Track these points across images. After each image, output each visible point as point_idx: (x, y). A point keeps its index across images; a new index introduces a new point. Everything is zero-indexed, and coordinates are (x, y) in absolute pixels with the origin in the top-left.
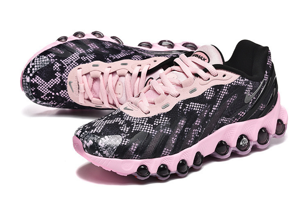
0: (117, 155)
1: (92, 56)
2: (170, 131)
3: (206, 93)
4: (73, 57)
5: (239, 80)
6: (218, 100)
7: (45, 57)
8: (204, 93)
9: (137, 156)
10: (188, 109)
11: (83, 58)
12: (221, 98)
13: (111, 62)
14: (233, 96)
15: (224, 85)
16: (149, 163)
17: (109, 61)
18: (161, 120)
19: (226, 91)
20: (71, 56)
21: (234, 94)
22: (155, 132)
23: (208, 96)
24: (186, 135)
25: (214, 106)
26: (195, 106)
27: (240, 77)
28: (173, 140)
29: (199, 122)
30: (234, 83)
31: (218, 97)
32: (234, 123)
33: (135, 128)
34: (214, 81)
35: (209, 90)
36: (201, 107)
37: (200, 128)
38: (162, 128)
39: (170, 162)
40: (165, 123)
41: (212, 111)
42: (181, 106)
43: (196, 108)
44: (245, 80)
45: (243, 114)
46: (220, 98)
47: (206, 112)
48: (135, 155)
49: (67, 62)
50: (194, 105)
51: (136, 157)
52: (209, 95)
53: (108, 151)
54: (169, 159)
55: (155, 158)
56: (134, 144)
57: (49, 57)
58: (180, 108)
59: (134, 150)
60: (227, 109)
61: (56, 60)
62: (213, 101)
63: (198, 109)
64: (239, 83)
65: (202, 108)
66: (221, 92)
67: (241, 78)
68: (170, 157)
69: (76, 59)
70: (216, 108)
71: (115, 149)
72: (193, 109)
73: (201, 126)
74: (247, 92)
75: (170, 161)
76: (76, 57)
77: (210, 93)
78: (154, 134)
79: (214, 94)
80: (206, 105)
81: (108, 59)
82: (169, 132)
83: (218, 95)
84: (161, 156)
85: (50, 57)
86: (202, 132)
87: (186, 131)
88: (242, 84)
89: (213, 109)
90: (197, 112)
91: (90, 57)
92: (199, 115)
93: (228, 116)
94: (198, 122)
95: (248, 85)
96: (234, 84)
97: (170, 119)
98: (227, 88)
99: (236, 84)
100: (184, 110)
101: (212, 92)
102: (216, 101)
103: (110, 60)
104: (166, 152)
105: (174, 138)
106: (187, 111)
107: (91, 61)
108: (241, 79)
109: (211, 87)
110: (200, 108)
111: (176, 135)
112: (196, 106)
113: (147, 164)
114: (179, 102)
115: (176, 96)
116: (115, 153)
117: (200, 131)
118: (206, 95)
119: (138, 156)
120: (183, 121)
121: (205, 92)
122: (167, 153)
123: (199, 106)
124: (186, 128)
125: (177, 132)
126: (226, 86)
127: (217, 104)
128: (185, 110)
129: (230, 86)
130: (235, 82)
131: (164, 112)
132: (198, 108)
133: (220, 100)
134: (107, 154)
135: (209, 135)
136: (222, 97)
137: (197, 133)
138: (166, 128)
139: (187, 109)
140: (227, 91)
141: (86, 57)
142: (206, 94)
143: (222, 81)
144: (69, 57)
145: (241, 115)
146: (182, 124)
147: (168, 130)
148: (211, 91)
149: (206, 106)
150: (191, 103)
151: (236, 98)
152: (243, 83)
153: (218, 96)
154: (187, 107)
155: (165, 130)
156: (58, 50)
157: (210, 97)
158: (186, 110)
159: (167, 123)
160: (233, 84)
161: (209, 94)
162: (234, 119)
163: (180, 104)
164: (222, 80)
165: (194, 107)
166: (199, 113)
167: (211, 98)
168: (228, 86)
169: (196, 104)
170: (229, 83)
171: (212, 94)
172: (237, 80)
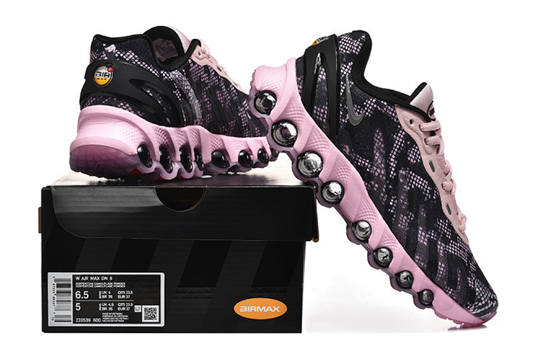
1: (441, 224)
7: (477, 289)
11: (449, 235)
13: (436, 188)
69: (455, 245)
81: (434, 198)
85: (473, 283)
91: (443, 226)
103: (434, 192)
107: (447, 221)
141: (446, 231)
144: (459, 255)
156: (459, 279)
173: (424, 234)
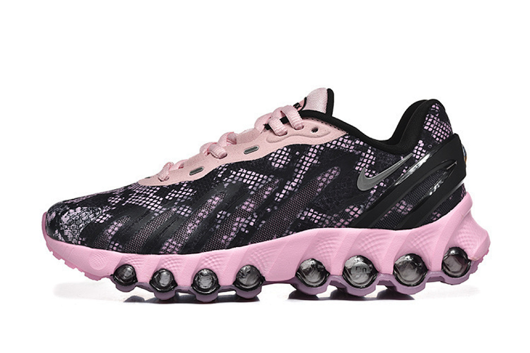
0: (84, 239)
2: (189, 212)
3: (273, 155)
5: (343, 140)
6: (298, 173)
8: (269, 156)
9: (117, 244)
10: (233, 179)
12: (304, 170)
14: (330, 171)
15: (310, 146)
16: (138, 262)
18: (180, 192)
19: (315, 158)
21: (332, 166)
22: (161, 210)
23: (276, 162)
24: (219, 224)
25: (288, 183)
26: (247, 176)
27: (346, 135)
28: (190, 227)
29: (252, 205)
30: (331, 144)
31: (297, 168)
32: (340, 227)
33: (131, 200)
34: (294, 137)
35: (279, 152)
36: (259, 180)
37: (253, 217)
38: (176, 205)
39: (177, 266)
40: (185, 197)
41: (284, 192)
42: (222, 172)
43: (248, 179)
44: (357, 142)
45: (356, 212)
46: (301, 169)
47: (269, 191)
48: (113, 243)
50: (246, 174)
51: (114, 246)
52: (279, 161)
53: (71, 230)
54: (176, 261)
55: (150, 254)
56: (115, 223)
58: (220, 176)
59: (113, 233)
60: (317, 194)
62: (286, 174)
63: (253, 183)
64: (343, 145)
65: (261, 181)
66: (303, 158)
67: (347, 137)
68: (178, 258)
70: (292, 186)
71: (81, 228)
72: (243, 180)
73: (254, 214)
74: (362, 167)
75: (178, 264)
77: (281, 157)
78: (158, 213)
79: (289, 160)
80: (271, 178)
82: (186, 213)
83: (298, 163)
84: (162, 252)
86: (258, 227)
87: (221, 216)
88: (349, 149)
89: (286, 187)
90: (250, 187)
92: (252, 193)
93: (320, 208)
94: (248, 205)
95: (364, 154)
96: (332, 147)
97: (195, 192)
98: (315, 151)
99: (336, 148)
100: (224, 180)
101: (284, 155)
102: (293, 174)
104: (170, 246)
105: (194, 225)
106: (230, 183)
108: (348, 139)
109: (286, 147)
110: (256, 181)
111: (199, 221)
112: (249, 176)
113: (134, 263)
114: (220, 166)
115: (220, 157)
116: (82, 235)
117: (252, 224)
118: (272, 159)
119: (118, 246)
120: (217, 199)
121: (271, 154)
122: (174, 250)
123: (255, 176)
124: (221, 211)
125: (200, 214)
126: (314, 148)
127: (296, 180)
128: (226, 180)
129: (322, 148)
130: (334, 142)
131: (190, 180)
132: (252, 180)
133: (301, 174)
134: (70, 236)
135: (277, 237)
136: (307, 169)
137: (245, 226)
138: (184, 206)
139: (231, 178)
140: (317, 158)
142: (273, 157)
143: (307, 138)
145: (352, 213)
146: (214, 203)
147: (185, 210)
148: (283, 153)
149: (270, 180)
150: (240, 170)
151: (336, 175)
152: (352, 147)
153: (298, 165)
154: (232, 176)
155: (181, 209)
157: (280, 164)
158: (229, 180)
159: (189, 198)
160: (328, 145)
161: (278, 158)
162: (338, 220)
163: (222, 170)
164: (308, 136)
165: (244, 178)
166: (252, 190)
167: (281, 166)
168: (319, 148)
169: (249, 172)
170: (321, 143)
171: (285, 158)
172: (338, 140)
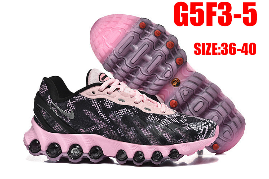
1: (149, 119)
4: (167, 122)
7: (193, 128)
11: (158, 119)
13: (133, 107)
17: (135, 109)
20: (168, 123)
49: (173, 120)
57: (190, 127)
61: (183, 124)
69: (165, 120)
76: (164, 121)
81: (135, 111)
85: (188, 127)
91: (151, 118)
103: (133, 109)
107: (151, 115)
141: (154, 119)
144: (171, 123)
156: (179, 132)
173: (145, 130)
